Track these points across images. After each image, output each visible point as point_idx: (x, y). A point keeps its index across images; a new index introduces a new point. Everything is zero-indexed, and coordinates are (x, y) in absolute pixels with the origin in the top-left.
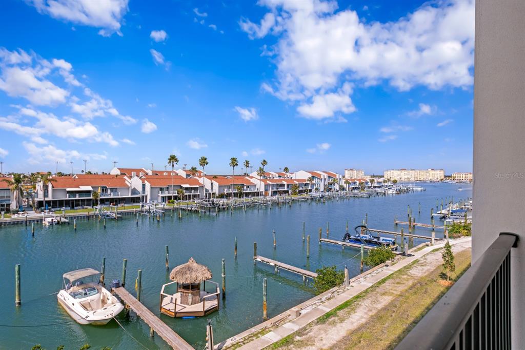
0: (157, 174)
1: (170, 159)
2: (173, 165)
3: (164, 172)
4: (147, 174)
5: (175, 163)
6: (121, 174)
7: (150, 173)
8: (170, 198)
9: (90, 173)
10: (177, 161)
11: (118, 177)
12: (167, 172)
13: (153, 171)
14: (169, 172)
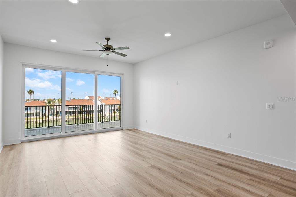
0: (107, 99)
1: (114, 92)
2: (116, 95)
3: (111, 98)
4: (102, 99)
5: (116, 94)
6: (90, 99)
7: (104, 99)
8: (114, 110)
9: (74, 99)
10: (118, 93)
11: (89, 100)
12: (112, 98)
13: (105, 98)
14: (113, 98)
